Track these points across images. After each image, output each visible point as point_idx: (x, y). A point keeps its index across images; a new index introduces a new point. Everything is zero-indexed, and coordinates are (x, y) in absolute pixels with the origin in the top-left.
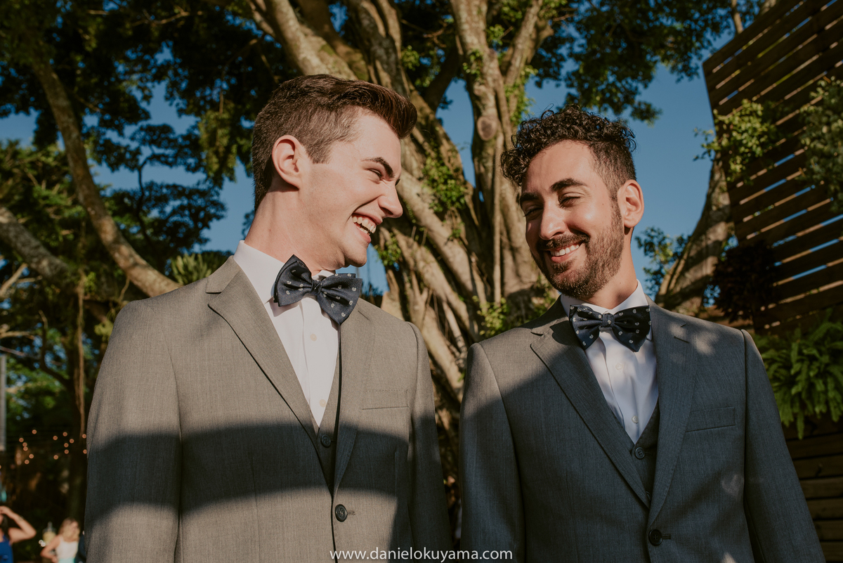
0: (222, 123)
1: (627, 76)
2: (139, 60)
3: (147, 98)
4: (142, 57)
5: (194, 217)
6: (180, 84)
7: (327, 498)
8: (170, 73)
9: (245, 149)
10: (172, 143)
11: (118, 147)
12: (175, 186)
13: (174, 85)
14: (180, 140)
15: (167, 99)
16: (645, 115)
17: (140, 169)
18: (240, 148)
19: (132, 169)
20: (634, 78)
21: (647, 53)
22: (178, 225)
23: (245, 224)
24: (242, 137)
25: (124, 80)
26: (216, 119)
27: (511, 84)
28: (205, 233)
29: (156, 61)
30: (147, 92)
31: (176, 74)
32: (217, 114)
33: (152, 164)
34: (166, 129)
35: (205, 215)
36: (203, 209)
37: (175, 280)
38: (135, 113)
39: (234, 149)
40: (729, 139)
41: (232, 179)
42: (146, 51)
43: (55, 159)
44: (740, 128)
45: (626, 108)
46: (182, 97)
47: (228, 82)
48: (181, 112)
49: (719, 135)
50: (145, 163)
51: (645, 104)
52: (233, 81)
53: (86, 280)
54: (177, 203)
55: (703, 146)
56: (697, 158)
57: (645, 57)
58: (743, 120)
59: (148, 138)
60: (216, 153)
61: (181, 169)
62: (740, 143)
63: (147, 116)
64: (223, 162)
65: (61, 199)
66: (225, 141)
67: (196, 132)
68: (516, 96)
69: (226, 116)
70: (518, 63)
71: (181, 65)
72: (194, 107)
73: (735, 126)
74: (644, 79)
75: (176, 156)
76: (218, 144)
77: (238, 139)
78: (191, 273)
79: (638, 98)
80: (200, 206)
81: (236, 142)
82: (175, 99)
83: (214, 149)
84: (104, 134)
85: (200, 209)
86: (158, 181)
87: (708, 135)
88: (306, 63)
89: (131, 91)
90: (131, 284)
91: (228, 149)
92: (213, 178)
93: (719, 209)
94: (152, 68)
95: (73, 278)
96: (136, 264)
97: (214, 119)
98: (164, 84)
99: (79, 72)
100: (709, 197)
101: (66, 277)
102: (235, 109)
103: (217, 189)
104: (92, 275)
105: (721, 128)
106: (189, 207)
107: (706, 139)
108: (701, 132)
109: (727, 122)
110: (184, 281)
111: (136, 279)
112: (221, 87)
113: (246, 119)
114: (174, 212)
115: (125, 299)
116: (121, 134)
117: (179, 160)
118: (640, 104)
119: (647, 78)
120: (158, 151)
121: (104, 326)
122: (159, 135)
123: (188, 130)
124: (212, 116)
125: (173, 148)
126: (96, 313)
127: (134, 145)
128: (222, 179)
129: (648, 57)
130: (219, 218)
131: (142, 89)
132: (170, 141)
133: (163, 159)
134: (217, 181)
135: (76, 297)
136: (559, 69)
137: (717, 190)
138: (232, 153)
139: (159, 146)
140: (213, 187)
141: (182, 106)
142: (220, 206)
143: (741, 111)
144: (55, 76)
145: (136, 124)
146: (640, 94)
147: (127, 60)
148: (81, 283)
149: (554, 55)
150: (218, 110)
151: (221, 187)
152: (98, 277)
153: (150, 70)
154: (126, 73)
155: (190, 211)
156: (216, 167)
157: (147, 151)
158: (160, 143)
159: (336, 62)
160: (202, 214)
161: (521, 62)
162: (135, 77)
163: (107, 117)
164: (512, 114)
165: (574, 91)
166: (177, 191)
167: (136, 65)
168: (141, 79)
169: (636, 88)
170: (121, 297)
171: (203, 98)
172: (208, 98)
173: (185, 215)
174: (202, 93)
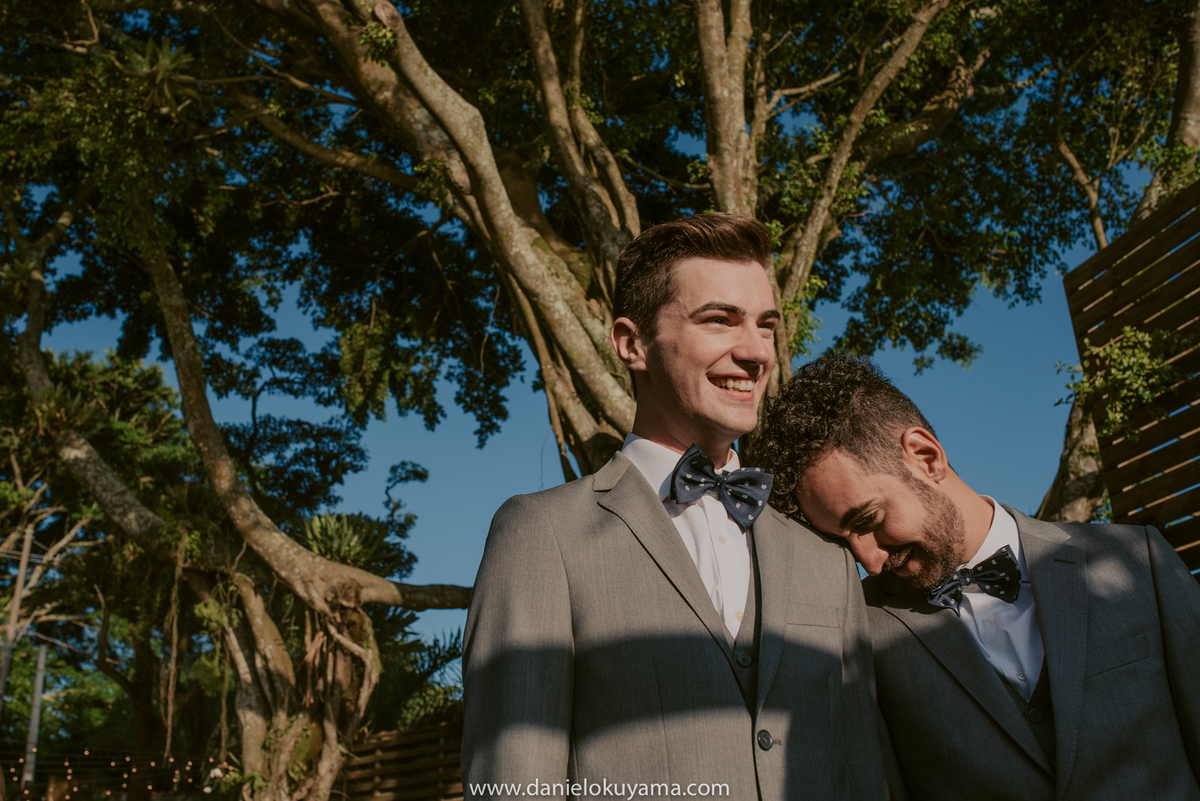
0: (372, 341)
1: (934, 299)
2: (267, 252)
3: (274, 303)
4: (271, 248)
5: (323, 467)
6: (320, 286)
7: (747, 721)
8: (307, 270)
9: (400, 376)
10: (301, 364)
11: (230, 365)
12: (299, 423)
13: (310, 288)
14: (312, 361)
15: (300, 304)
16: (958, 351)
17: (255, 396)
18: (393, 374)
19: (246, 396)
20: (942, 301)
21: (962, 268)
22: (299, 475)
23: (390, 480)
24: (398, 360)
25: (246, 277)
26: (365, 334)
27: (792, 300)
28: (336, 490)
29: (289, 254)
30: (274, 295)
31: (315, 272)
32: (366, 327)
33: (271, 393)
34: (294, 345)
35: (337, 464)
36: (336, 456)
37: (309, 548)
38: (256, 322)
39: (386, 377)
40: (1105, 378)
41: (379, 417)
42: (276, 241)
43: (136, 380)
44: (1121, 363)
45: (931, 342)
46: (320, 304)
47: (382, 285)
48: (317, 323)
49: (1090, 372)
50: (262, 389)
51: (959, 337)
52: (389, 285)
53: (188, 541)
54: (302, 446)
55: (1068, 387)
56: (1060, 402)
57: (958, 273)
58: (1124, 353)
59: (268, 356)
60: (362, 381)
61: (310, 400)
62: (1122, 384)
63: (271, 325)
64: (370, 394)
65: (139, 434)
66: (375, 365)
67: (335, 351)
68: (796, 315)
69: (378, 331)
70: (801, 270)
71: (322, 261)
72: (336, 316)
73: (1115, 360)
74: (957, 304)
75: (304, 383)
76: (364, 368)
77: (393, 364)
78: (331, 539)
79: (948, 329)
80: (331, 451)
81: (389, 367)
82: (311, 305)
83: (359, 374)
84: (213, 346)
85: (332, 456)
86: (277, 415)
87: (1075, 371)
88: (519, 260)
89: (253, 292)
90: (249, 548)
91: (378, 376)
92: (354, 415)
93: (1079, 479)
94: (284, 262)
95: (170, 538)
96: (257, 524)
97: (361, 334)
98: (298, 285)
99: (186, 264)
100: (1064, 461)
101: (160, 535)
102: (392, 321)
103: (357, 429)
104: (196, 535)
105: (1092, 363)
106: (317, 453)
107: (1073, 378)
108: (1065, 368)
109: (1102, 355)
110: (320, 550)
111: (256, 542)
112: (374, 292)
113: (403, 337)
114: (296, 459)
115: (238, 570)
116: (235, 348)
117: (309, 388)
118: (951, 336)
119: (962, 302)
120: (280, 374)
121: (206, 605)
122: (284, 352)
123: (324, 349)
124: (359, 331)
125: (301, 371)
126: (195, 587)
127: (250, 365)
128: (367, 415)
129: (964, 274)
130: (356, 469)
131: (269, 290)
132: (298, 361)
133: (286, 385)
134: (360, 419)
135: (172, 564)
136: (839, 287)
137: (1076, 452)
138: (383, 382)
139: (282, 369)
140: (353, 427)
141: (320, 314)
142: (360, 454)
143: (1121, 340)
144: (170, 267)
145: (256, 336)
146: (952, 323)
147: (251, 250)
148: (181, 545)
149: (833, 267)
150: (368, 323)
151: (363, 426)
152: (204, 537)
153: (281, 266)
154: (249, 267)
155: (317, 458)
156: (360, 399)
157: (266, 374)
158: (284, 363)
159: (552, 261)
160: (334, 463)
161: (804, 271)
162: (260, 273)
163: (218, 324)
164: (791, 338)
165: (859, 316)
166: (301, 429)
167: (262, 258)
168: (268, 277)
169: (947, 316)
170: (234, 567)
171: (349, 305)
172: (355, 306)
173: (311, 464)
174: (347, 298)
